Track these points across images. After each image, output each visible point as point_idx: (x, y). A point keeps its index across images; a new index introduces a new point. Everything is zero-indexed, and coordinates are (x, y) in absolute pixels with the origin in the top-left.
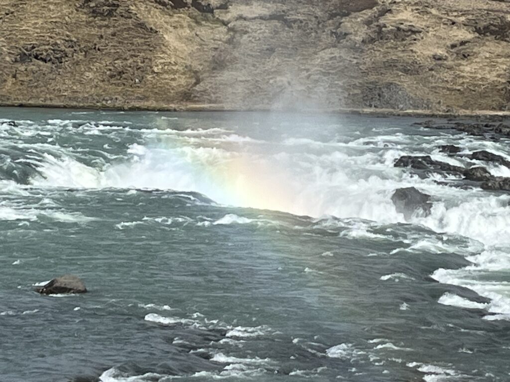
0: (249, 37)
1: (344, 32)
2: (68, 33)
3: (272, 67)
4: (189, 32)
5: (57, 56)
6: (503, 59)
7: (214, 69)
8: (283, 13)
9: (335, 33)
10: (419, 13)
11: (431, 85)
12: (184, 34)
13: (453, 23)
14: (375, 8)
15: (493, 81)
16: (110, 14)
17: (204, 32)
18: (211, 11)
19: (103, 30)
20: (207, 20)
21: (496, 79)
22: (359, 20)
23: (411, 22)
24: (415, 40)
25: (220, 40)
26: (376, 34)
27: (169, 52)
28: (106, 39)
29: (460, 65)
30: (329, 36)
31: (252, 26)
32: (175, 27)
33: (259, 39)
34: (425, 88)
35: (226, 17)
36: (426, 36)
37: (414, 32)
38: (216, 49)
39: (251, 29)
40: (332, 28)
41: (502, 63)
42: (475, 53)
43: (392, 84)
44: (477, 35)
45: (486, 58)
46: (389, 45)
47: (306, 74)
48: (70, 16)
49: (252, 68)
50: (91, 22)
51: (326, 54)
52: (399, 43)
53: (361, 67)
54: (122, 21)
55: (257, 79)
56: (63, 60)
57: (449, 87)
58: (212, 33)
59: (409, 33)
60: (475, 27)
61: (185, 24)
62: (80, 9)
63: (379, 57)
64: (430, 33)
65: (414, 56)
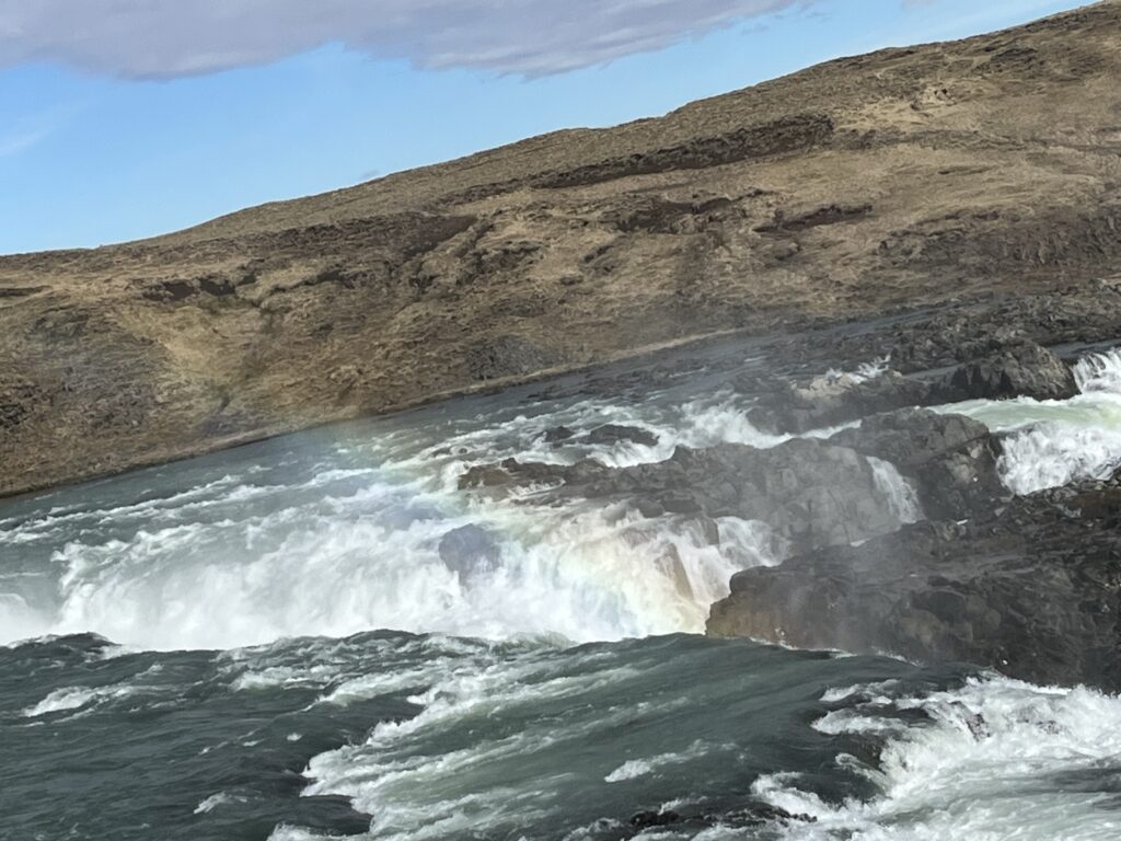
0: (293, 315)
1: (428, 275)
2: (19, 376)
3: (333, 353)
4: (203, 330)
5: (11, 414)
6: (663, 261)
7: (248, 377)
8: (337, 268)
9: (417, 280)
10: (534, 220)
11: (566, 325)
12: (196, 335)
13: (586, 223)
14: (470, 229)
15: (656, 297)
16: (78, 332)
17: (225, 325)
18: (231, 290)
19: (70, 360)
20: (227, 305)
21: (660, 292)
22: (448, 252)
23: (524, 236)
24: (531, 263)
25: (252, 331)
26: (475, 267)
27: (175, 368)
28: (77, 372)
29: (604, 284)
30: (408, 286)
31: (295, 298)
32: (181, 328)
33: (308, 316)
34: (558, 332)
35: (256, 294)
36: (547, 253)
37: (528, 252)
38: (247, 345)
39: (295, 303)
40: (409, 273)
41: (665, 267)
42: (622, 261)
43: (507, 337)
44: (620, 233)
45: (639, 265)
46: (495, 279)
47: (383, 352)
48: (19, 349)
49: (302, 362)
50: (52, 351)
51: (405, 316)
52: (508, 273)
53: (459, 322)
54: (98, 338)
55: (312, 377)
56: (20, 418)
57: (594, 321)
58: (237, 323)
59: (522, 254)
60: (617, 222)
61: (195, 320)
62: (31, 336)
63: (483, 301)
64: (552, 246)
65: (533, 288)
